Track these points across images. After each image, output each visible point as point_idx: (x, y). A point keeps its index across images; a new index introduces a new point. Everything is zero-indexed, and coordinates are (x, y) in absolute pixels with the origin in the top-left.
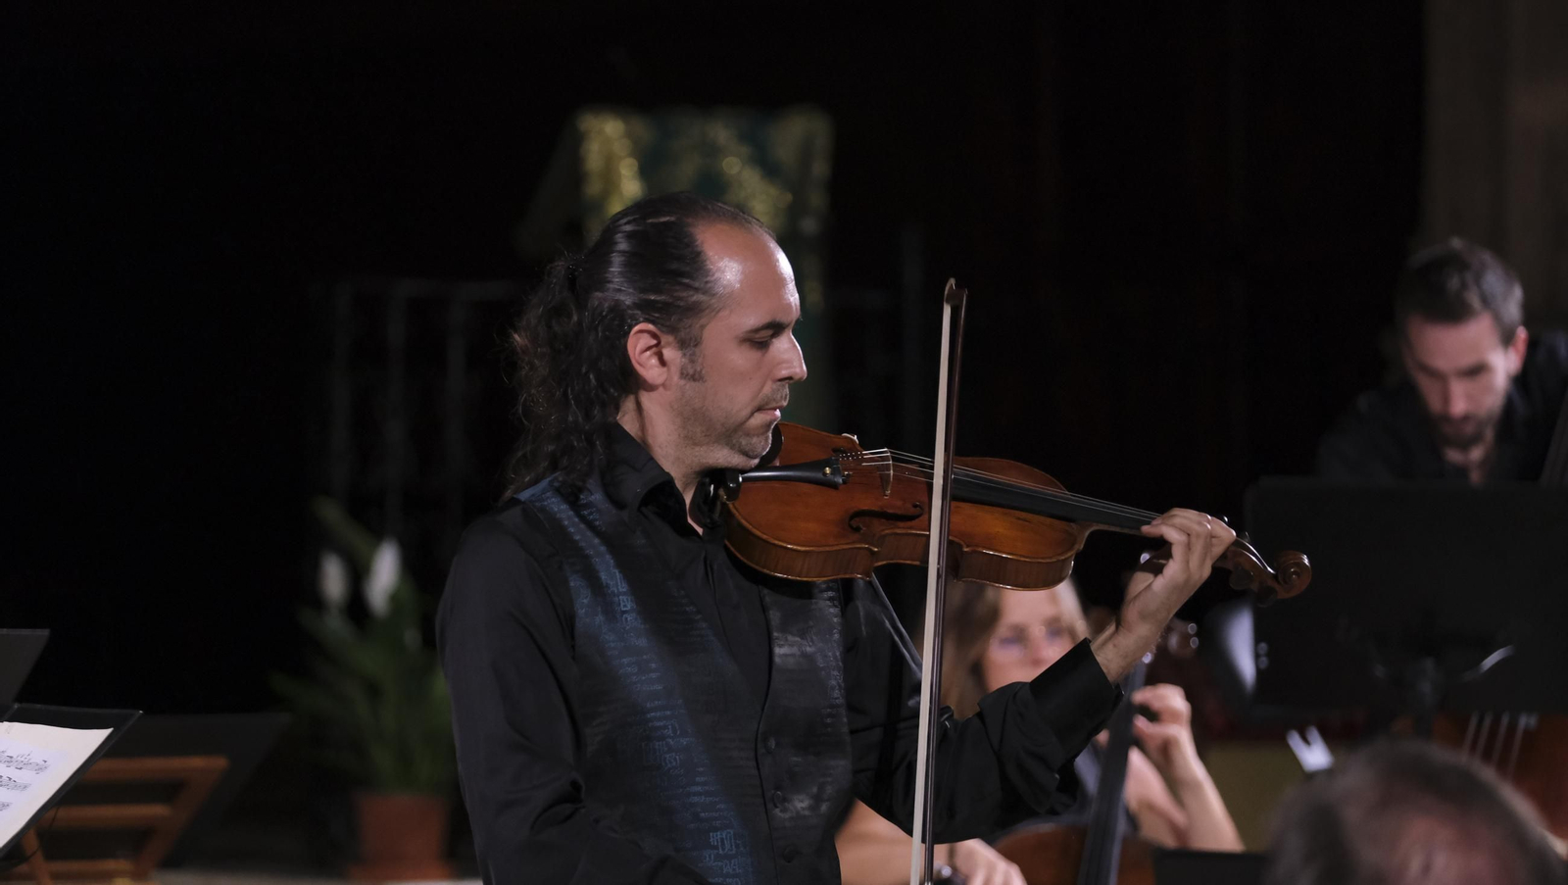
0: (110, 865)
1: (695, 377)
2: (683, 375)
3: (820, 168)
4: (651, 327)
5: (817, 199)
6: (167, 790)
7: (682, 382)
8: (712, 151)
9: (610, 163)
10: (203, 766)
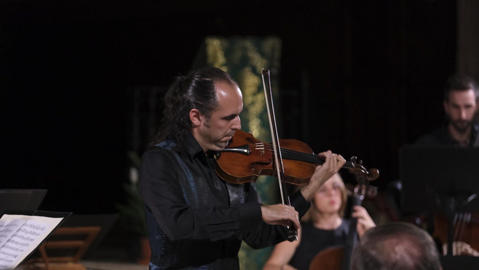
0: (66, 259)
1: (208, 126)
2: (204, 125)
3: (277, 54)
4: (196, 110)
5: (277, 63)
6: (83, 237)
7: (204, 127)
8: (245, 49)
9: (215, 52)
10: (93, 230)
